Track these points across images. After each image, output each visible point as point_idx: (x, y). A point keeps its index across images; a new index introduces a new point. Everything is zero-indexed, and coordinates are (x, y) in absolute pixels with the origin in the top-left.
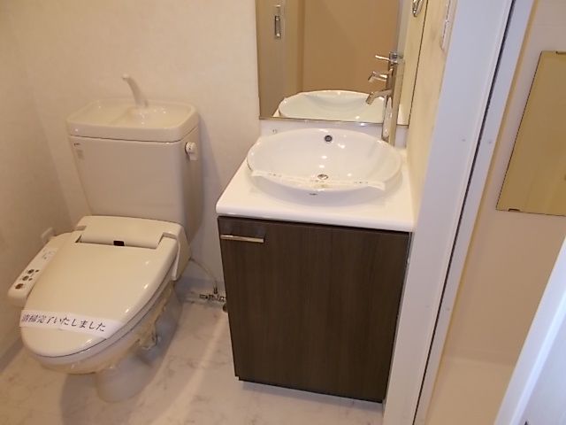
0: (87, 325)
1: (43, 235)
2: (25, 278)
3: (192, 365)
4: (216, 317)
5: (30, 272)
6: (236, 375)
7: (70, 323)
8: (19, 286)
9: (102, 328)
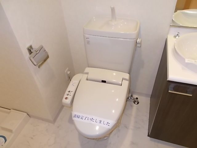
0: (102, 122)
1: (66, 71)
2: (68, 95)
3: (126, 127)
4: (132, 106)
5: (69, 92)
6: (148, 136)
7: (95, 121)
8: (66, 98)
9: (109, 125)
